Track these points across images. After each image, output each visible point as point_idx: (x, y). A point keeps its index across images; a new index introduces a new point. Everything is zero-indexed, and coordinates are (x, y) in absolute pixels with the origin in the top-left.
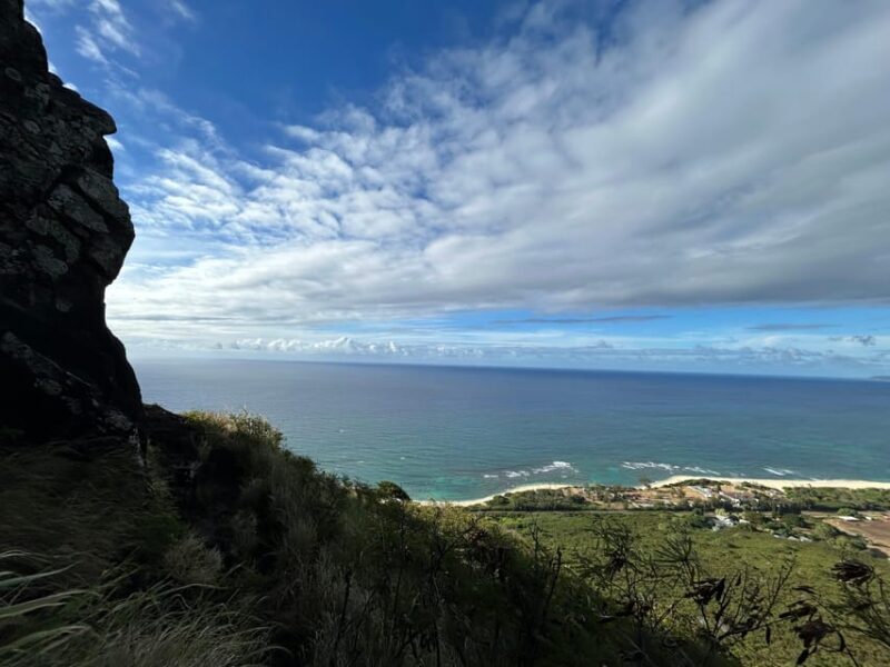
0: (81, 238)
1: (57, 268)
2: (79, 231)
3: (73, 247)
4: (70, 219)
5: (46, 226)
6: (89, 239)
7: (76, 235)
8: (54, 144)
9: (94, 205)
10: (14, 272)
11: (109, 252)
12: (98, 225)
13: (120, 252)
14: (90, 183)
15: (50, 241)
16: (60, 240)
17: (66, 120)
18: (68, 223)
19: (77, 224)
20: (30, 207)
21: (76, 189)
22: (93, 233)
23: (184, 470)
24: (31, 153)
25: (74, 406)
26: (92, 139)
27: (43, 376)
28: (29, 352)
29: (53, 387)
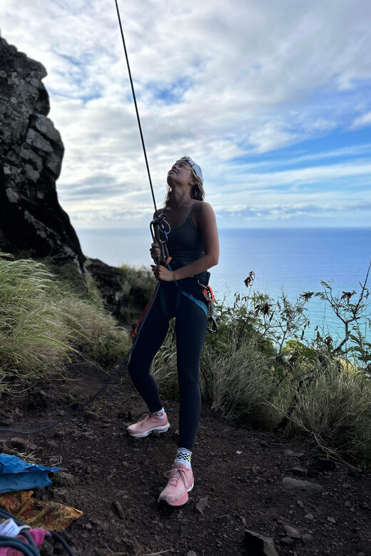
0: (42, 157)
1: (34, 175)
2: (41, 153)
3: (39, 162)
4: (35, 147)
5: (27, 154)
6: (45, 157)
7: (40, 156)
8: (23, 107)
9: (45, 136)
10: (20, 181)
11: (54, 162)
12: (47, 147)
13: (59, 161)
14: (41, 124)
15: (30, 162)
16: (34, 160)
17: (24, 79)
18: (35, 150)
19: (39, 150)
20: (20, 145)
21: (36, 130)
22: (47, 153)
23: (111, 295)
24: (16, 116)
25: (51, 242)
26: (37, 85)
27: (39, 229)
28: (33, 219)
29: (43, 234)
